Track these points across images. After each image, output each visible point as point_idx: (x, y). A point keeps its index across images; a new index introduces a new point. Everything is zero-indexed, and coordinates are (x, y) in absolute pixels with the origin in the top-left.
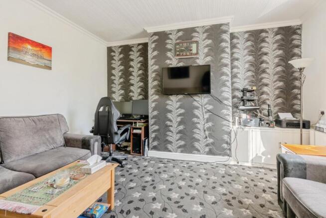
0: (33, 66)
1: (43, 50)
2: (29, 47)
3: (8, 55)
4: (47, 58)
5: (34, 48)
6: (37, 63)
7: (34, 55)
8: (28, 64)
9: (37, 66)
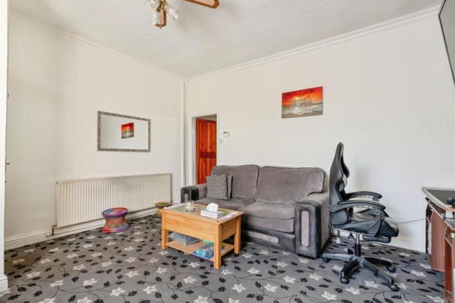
0: (301, 116)
1: (312, 95)
2: (297, 98)
3: (282, 113)
4: (316, 102)
5: (303, 97)
6: (304, 112)
7: (302, 105)
8: (297, 116)
9: (306, 115)
